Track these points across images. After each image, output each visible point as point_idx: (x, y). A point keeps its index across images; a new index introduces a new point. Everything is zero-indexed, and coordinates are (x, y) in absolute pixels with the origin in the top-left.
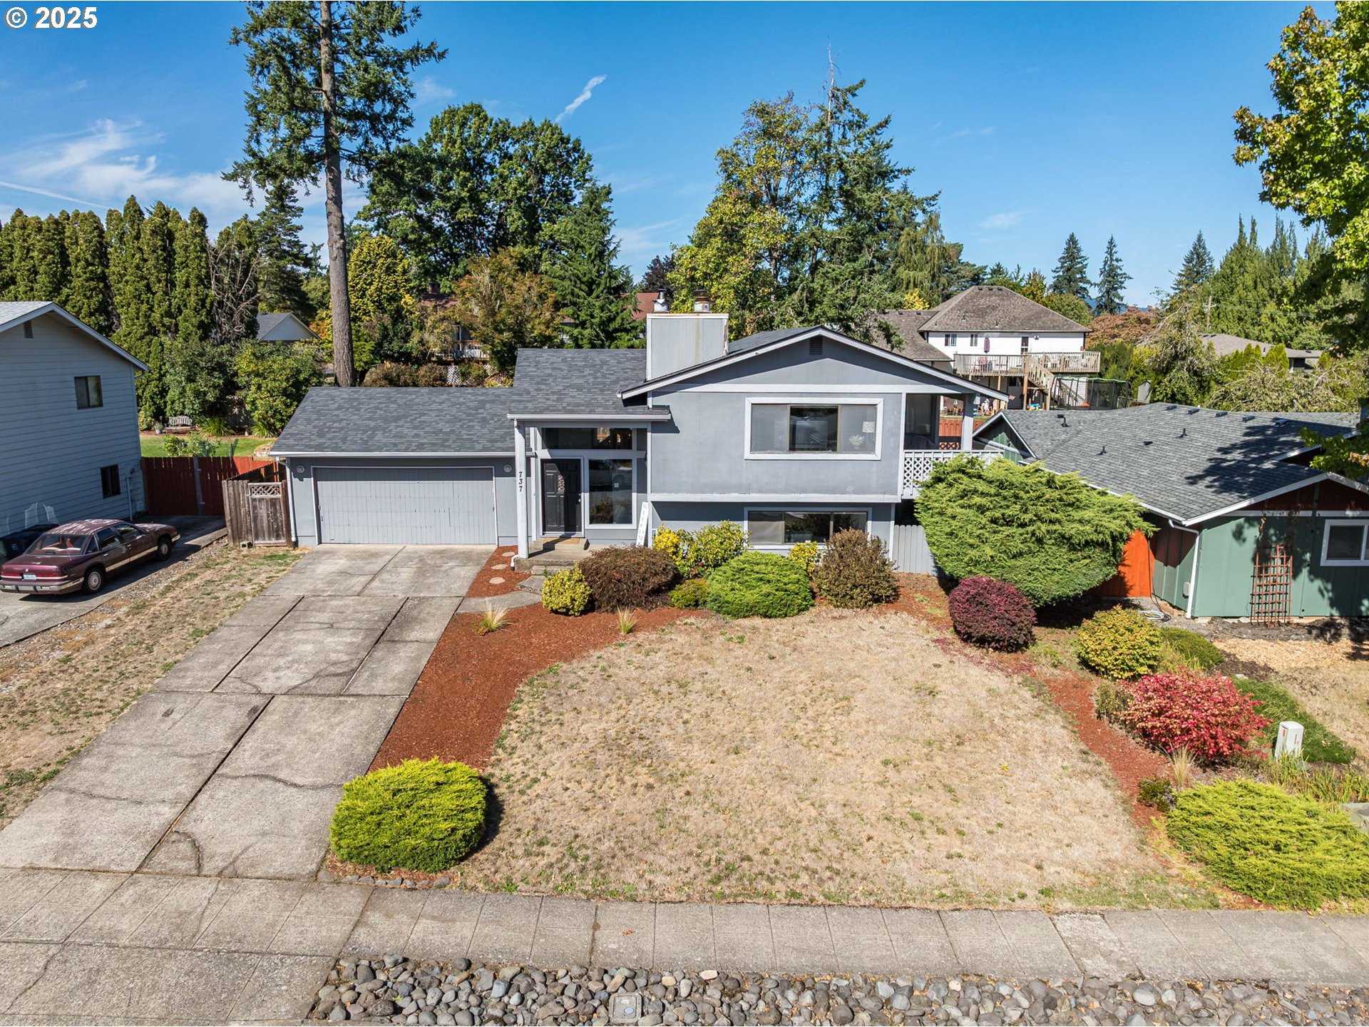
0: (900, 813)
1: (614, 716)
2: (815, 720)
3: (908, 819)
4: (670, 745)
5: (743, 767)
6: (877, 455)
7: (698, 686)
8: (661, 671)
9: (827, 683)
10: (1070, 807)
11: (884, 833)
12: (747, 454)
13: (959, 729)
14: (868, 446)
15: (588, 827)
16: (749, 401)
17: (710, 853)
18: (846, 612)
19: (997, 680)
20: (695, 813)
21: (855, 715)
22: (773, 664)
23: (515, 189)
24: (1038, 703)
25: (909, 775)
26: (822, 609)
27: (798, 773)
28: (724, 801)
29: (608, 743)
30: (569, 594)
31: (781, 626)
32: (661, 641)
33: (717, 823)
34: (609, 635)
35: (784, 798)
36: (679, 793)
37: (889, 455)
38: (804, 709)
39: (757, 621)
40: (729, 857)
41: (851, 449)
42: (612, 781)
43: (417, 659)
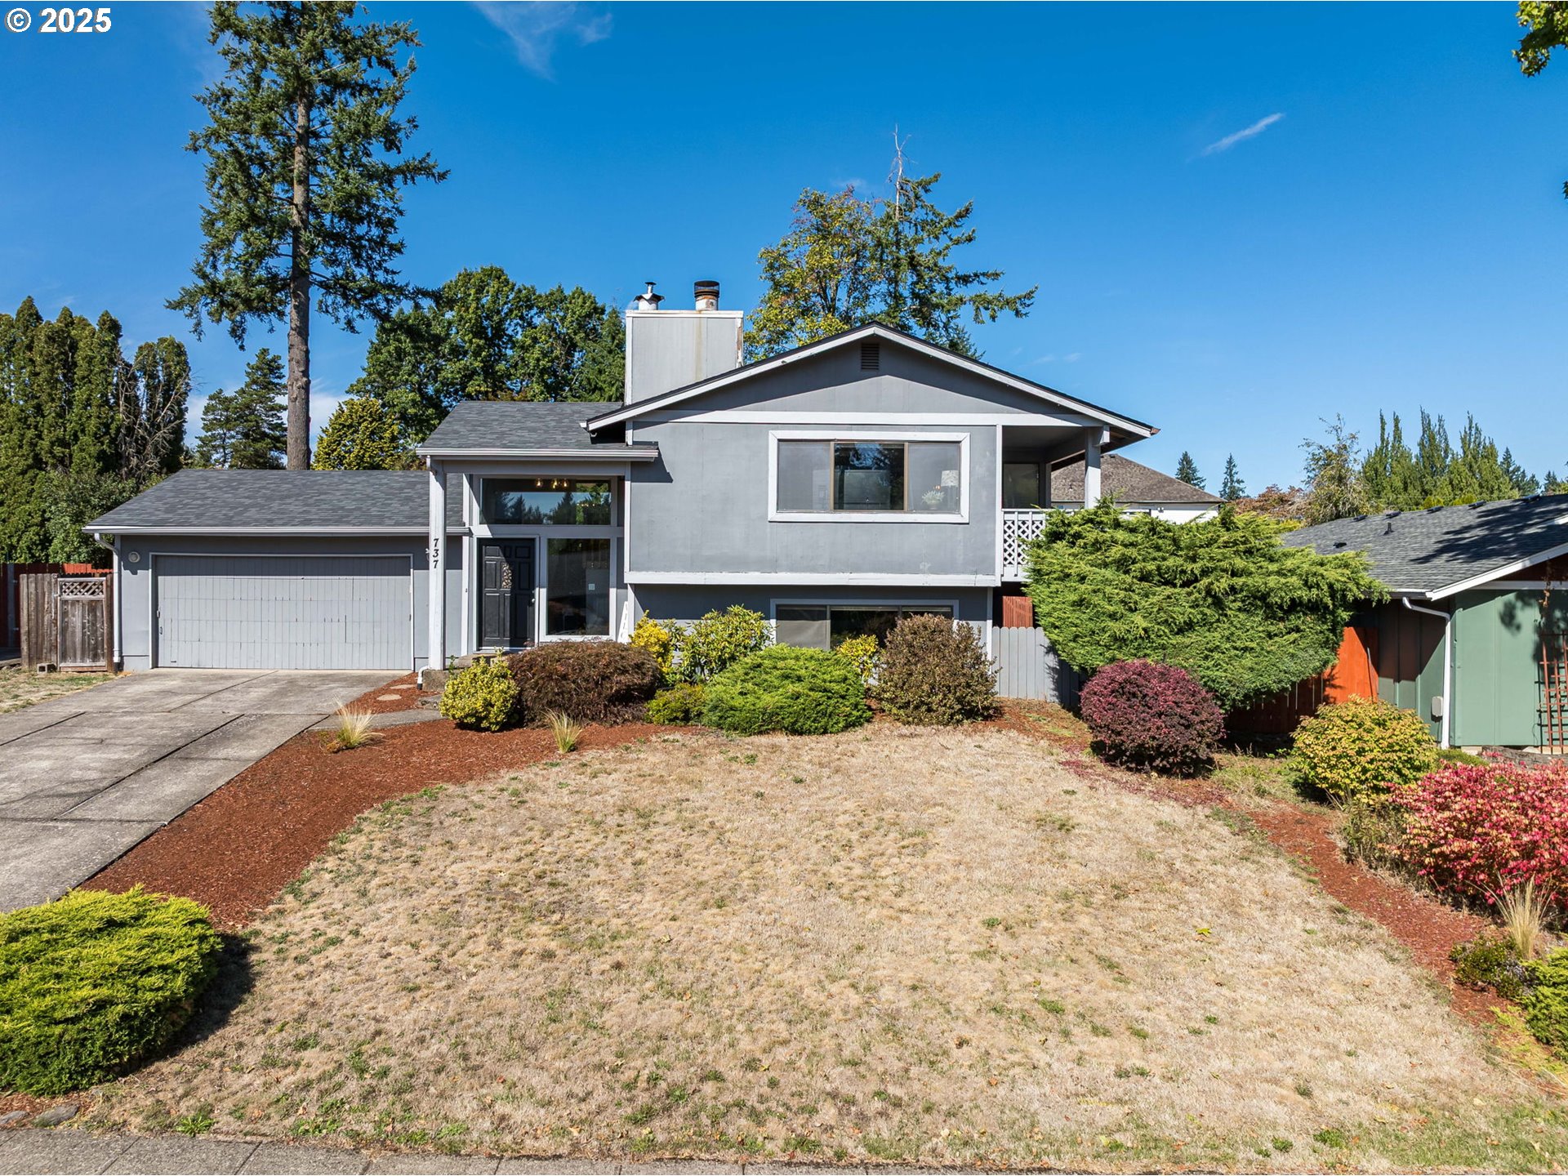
0: (1020, 1000)
1: (512, 853)
2: (865, 862)
3: (1037, 1011)
4: (601, 894)
5: (732, 926)
6: (964, 515)
7: (671, 815)
8: (613, 797)
9: (889, 814)
10: (1335, 992)
11: (994, 1036)
12: (773, 513)
13: (1118, 877)
14: (950, 502)
16: (774, 435)
17: (641, 1065)
18: (920, 729)
19: (1170, 811)
20: (624, 1000)
21: (932, 857)
22: (801, 789)
23: (538, 360)
24: (1243, 842)
25: (1034, 942)
26: (882, 726)
27: (831, 937)
28: (685, 978)
29: (486, 888)
31: (814, 747)
32: (621, 760)
33: (668, 1015)
34: (543, 753)
35: (802, 977)
36: (601, 965)
37: (982, 515)
38: (848, 846)
39: (781, 739)
40: (677, 1076)
41: (926, 508)
42: (481, 945)
43: (211, 779)
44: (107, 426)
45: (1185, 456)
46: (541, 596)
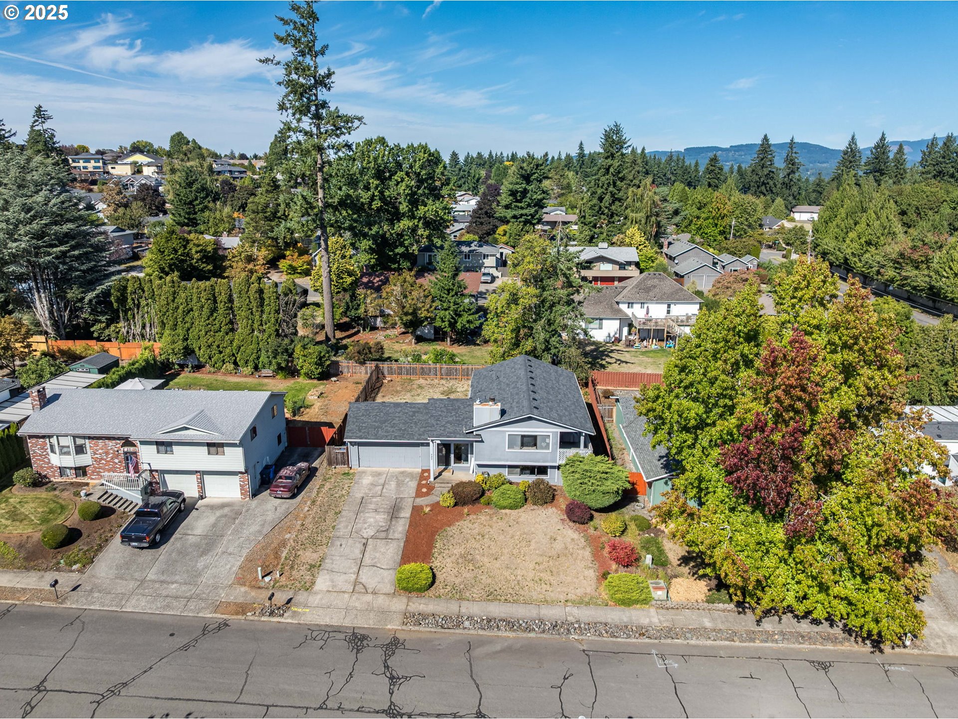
0: (537, 579)
1: (463, 546)
2: (519, 549)
3: (538, 581)
4: (478, 557)
5: (497, 564)
6: (550, 451)
7: (487, 536)
8: (476, 531)
9: (525, 536)
10: (582, 578)
11: (531, 584)
12: (507, 450)
13: (559, 552)
14: (547, 447)
15: (457, 582)
16: (507, 434)
17: (487, 589)
18: (536, 507)
19: (575, 536)
20: (484, 578)
21: (531, 547)
22: (510, 528)
23: (404, 190)
24: (585, 543)
25: (542, 567)
26: (528, 507)
27: (512, 566)
28: (491, 574)
29: (462, 556)
30: (449, 501)
31: (514, 513)
32: (477, 519)
33: (489, 581)
34: (461, 516)
35: (507, 573)
36: (480, 572)
37: (554, 451)
38: (517, 545)
39: (507, 511)
40: (491, 590)
41: (542, 448)
42: (463, 568)
43: (405, 525)
44: (277, 320)
45: (766, 136)
46: (452, 456)
